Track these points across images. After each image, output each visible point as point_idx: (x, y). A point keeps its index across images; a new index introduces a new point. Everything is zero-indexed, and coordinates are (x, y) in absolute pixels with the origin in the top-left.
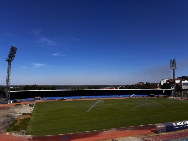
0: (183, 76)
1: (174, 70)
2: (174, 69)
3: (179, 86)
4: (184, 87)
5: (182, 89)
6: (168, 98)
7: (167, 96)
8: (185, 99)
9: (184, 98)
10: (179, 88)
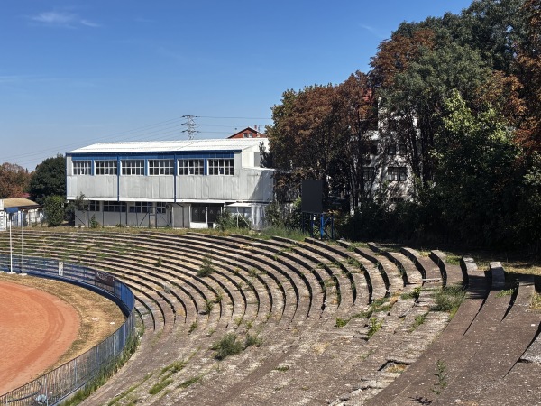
4: (75, 187)
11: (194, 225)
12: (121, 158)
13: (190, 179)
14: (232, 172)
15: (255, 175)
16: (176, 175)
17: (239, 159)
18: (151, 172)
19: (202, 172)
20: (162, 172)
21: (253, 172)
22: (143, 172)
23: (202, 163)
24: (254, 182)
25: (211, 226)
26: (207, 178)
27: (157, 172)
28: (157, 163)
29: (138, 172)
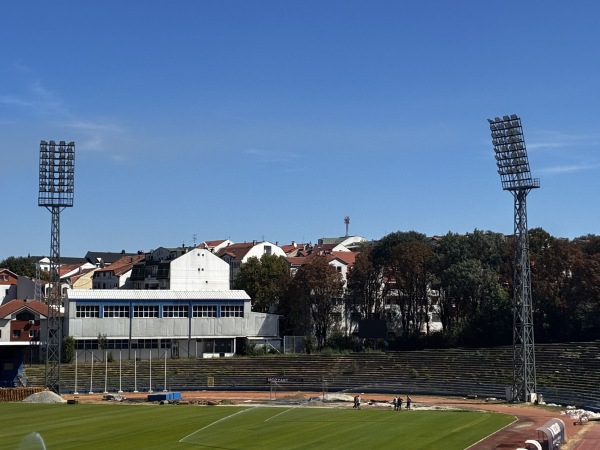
1: (56, 210)
2: (58, 206)
3: (38, 323)
4: (80, 328)
10: (36, 334)
11: (207, 356)
12: (134, 304)
13: (204, 320)
14: (242, 315)
15: (262, 317)
16: (190, 317)
17: (248, 306)
18: (165, 315)
19: (215, 315)
20: (176, 315)
21: (260, 315)
22: (157, 315)
23: (215, 308)
24: (261, 322)
25: (222, 355)
26: (221, 320)
27: (171, 315)
28: (171, 308)
29: (151, 315)
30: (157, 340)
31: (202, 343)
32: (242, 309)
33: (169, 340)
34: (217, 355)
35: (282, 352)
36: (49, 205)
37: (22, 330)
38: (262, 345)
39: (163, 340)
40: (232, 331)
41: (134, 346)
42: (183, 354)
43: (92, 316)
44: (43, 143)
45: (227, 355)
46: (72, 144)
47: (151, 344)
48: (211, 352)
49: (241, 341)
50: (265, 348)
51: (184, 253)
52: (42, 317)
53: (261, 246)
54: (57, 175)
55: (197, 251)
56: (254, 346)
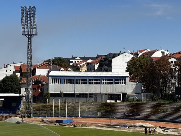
0: (58, 57)
1: (30, 37)
2: (31, 35)
3: (43, 85)
4: (53, 88)
5: (48, 94)
6: (7, 121)
7: (5, 115)
8: (51, 122)
9: (50, 119)
10: (42, 90)
11: (109, 101)
12: (76, 78)
13: (107, 85)
14: (125, 83)
15: (134, 84)
16: (101, 84)
17: (127, 80)
18: (90, 83)
19: (112, 83)
20: (95, 83)
21: (133, 83)
22: (86, 83)
23: (112, 80)
24: (134, 86)
25: (116, 101)
26: (115, 85)
27: (92, 83)
28: (92, 80)
29: (84, 83)
30: (87, 94)
31: (107, 96)
32: (125, 80)
33: (92, 94)
34: (113, 101)
35: (141, 101)
36: (27, 35)
37: (36, 88)
38: (132, 97)
39: (90, 94)
40: (120, 90)
41: (77, 96)
42: (99, 100)
43: (59, 83)
44: (22, 8)
45: (118, 101)
46: (34, 8)
47: (84, 96)
48: (110, 100)
49: (124, 95)
50: (134, 99)
51: (119, 55)
52: (44, 83)
53: (160, 52)
54: (29, 22)
55: (125, 54)
56: (129, 98)
